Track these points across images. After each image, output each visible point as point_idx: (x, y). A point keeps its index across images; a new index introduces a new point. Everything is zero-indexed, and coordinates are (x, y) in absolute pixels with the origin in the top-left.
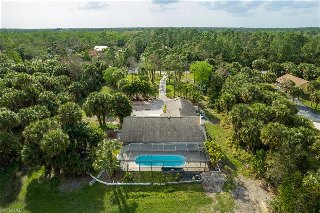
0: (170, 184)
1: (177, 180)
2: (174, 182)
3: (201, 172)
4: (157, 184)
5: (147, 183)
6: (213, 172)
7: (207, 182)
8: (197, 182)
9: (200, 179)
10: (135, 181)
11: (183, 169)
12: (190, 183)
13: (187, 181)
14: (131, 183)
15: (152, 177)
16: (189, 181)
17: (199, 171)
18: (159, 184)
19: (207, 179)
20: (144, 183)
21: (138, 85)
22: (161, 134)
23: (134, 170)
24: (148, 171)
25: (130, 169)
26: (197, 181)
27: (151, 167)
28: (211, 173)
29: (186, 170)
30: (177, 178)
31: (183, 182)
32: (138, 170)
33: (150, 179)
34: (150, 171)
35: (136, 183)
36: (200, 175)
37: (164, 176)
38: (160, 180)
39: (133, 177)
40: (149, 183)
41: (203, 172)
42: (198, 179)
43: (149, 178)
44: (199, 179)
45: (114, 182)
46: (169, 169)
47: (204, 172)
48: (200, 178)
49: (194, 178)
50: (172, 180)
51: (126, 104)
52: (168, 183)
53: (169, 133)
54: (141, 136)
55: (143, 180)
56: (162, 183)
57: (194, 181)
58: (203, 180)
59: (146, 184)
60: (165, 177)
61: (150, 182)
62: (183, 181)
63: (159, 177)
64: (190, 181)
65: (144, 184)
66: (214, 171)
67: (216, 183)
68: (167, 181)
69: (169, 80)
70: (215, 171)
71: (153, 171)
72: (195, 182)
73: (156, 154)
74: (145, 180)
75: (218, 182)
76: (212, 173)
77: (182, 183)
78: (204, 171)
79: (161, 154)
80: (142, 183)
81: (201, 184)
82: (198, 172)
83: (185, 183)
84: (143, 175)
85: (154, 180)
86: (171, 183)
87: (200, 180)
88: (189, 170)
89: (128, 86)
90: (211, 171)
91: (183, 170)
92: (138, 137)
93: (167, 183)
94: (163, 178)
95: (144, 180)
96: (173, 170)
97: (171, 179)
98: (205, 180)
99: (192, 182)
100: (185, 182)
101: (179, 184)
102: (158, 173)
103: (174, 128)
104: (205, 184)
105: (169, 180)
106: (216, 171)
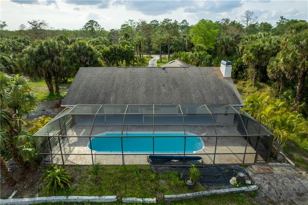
0: (171, 198)
1: (191, 188)
2: (182, 193)
3: (246, 166)
4: (134, 199)
5: (107, 197)
6: (277, 166)
7: (273, 191)
8: (243, 192)
9: (252, 185)
10: (74, 190)
11: (200, 158)
12: (227, 194)
13: (218, 191)
14: (62, 198)
15: (123, 179)
16: (222, 191)
17: (240, 162)
18: (140, 200)
19: (269, 184)
20: (97, 197)
21: (118, 50)
22: (148, 91)
23: (79, 163)
24: (114, 166)
25: (72, 160)
26: (244, 188)
27: (123, 155)
28: (271, 167)
29: (207, 160)
30: (189, 182)
31: (206, 192)
32: (88, 161)
33: (117, 184)
34: (119, 165)
35: (76, 197)
36: (247, 174)
37: (153, 176)
38: (143, 188)
39: (72, 180)
40: (113, 198)
41: (250, 165)
42: (245, 185)
43: (114, 182)
44: (250, 185)
45: (13, 194)
46: (167, 159)
47: (254, 164)
48: (249, 182)
49: (233, 180)
50: (178, 189)
51: (92, 59)
52: (166, 196)
53: (164, 90)
54: (107, 95)
55: (97, 187)
56: (148, 197)
57: (237, 189)
58: (260, 187)
59: (103, 201)
60: (157, 178)
61: (114, 193)
62: (207, 189)
63: (140, 180)
64: (227, 190)
65: (98, 201)
66: (278, 164)
67: (298, 194)
68: (163, 191)
69: (161, 60)
70: (280, 162)
71: (127, 163)
72: (238, 193)
73: (137, 131)
74: (103, 187)
75: (301, 191)
76: (276, 169)
77: (204, 196)
78: (253, 162)
79: (149, 130)
80: (93, 197)
81: (256, 197)
82: (240, 165)
83: (214, 196)
84: (97, 174)
85: (126, 187)
86: (174, 196)
87: (253, 187)
88: (217, 162)
89: (104, 51)
90: (270, 164)
91: (200, 161)
92: (101, 96)
93: (164, 197)
94: (152, 181)
95: (100, 189)
96: (176, 161)
97: (172, 183)
98: (267, 187)
99: (232, 193)
100: (214, 191)
101: (196, 199)
102: (139, 169)
103: (174, 82)
104: (266, 197)
105: (167, 187)
106: (283, 164)
